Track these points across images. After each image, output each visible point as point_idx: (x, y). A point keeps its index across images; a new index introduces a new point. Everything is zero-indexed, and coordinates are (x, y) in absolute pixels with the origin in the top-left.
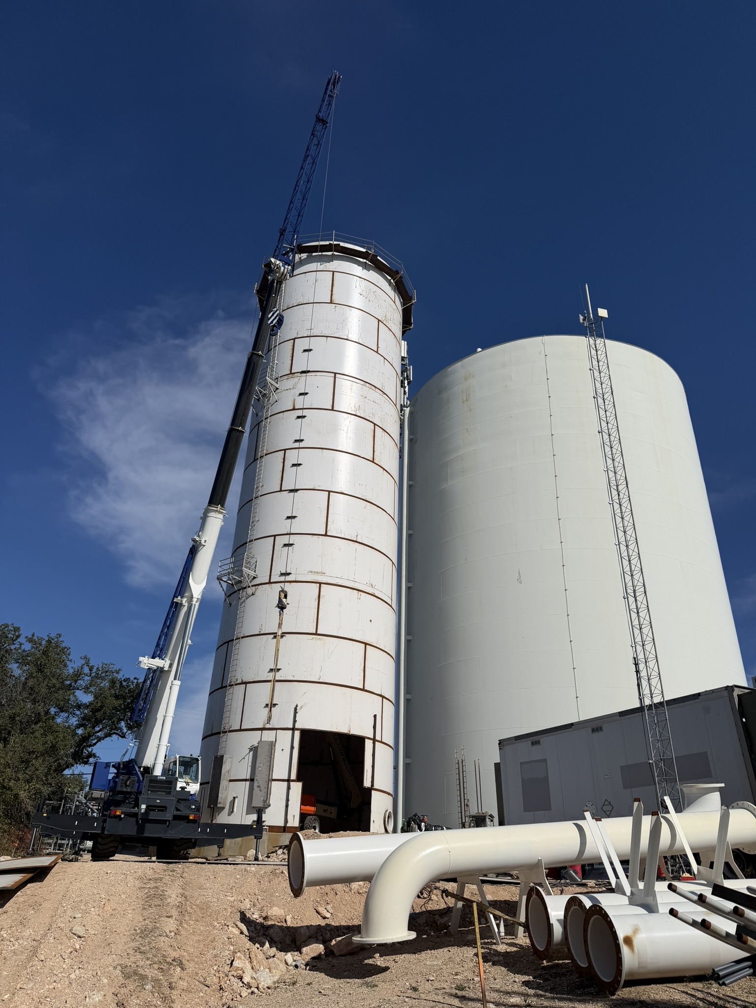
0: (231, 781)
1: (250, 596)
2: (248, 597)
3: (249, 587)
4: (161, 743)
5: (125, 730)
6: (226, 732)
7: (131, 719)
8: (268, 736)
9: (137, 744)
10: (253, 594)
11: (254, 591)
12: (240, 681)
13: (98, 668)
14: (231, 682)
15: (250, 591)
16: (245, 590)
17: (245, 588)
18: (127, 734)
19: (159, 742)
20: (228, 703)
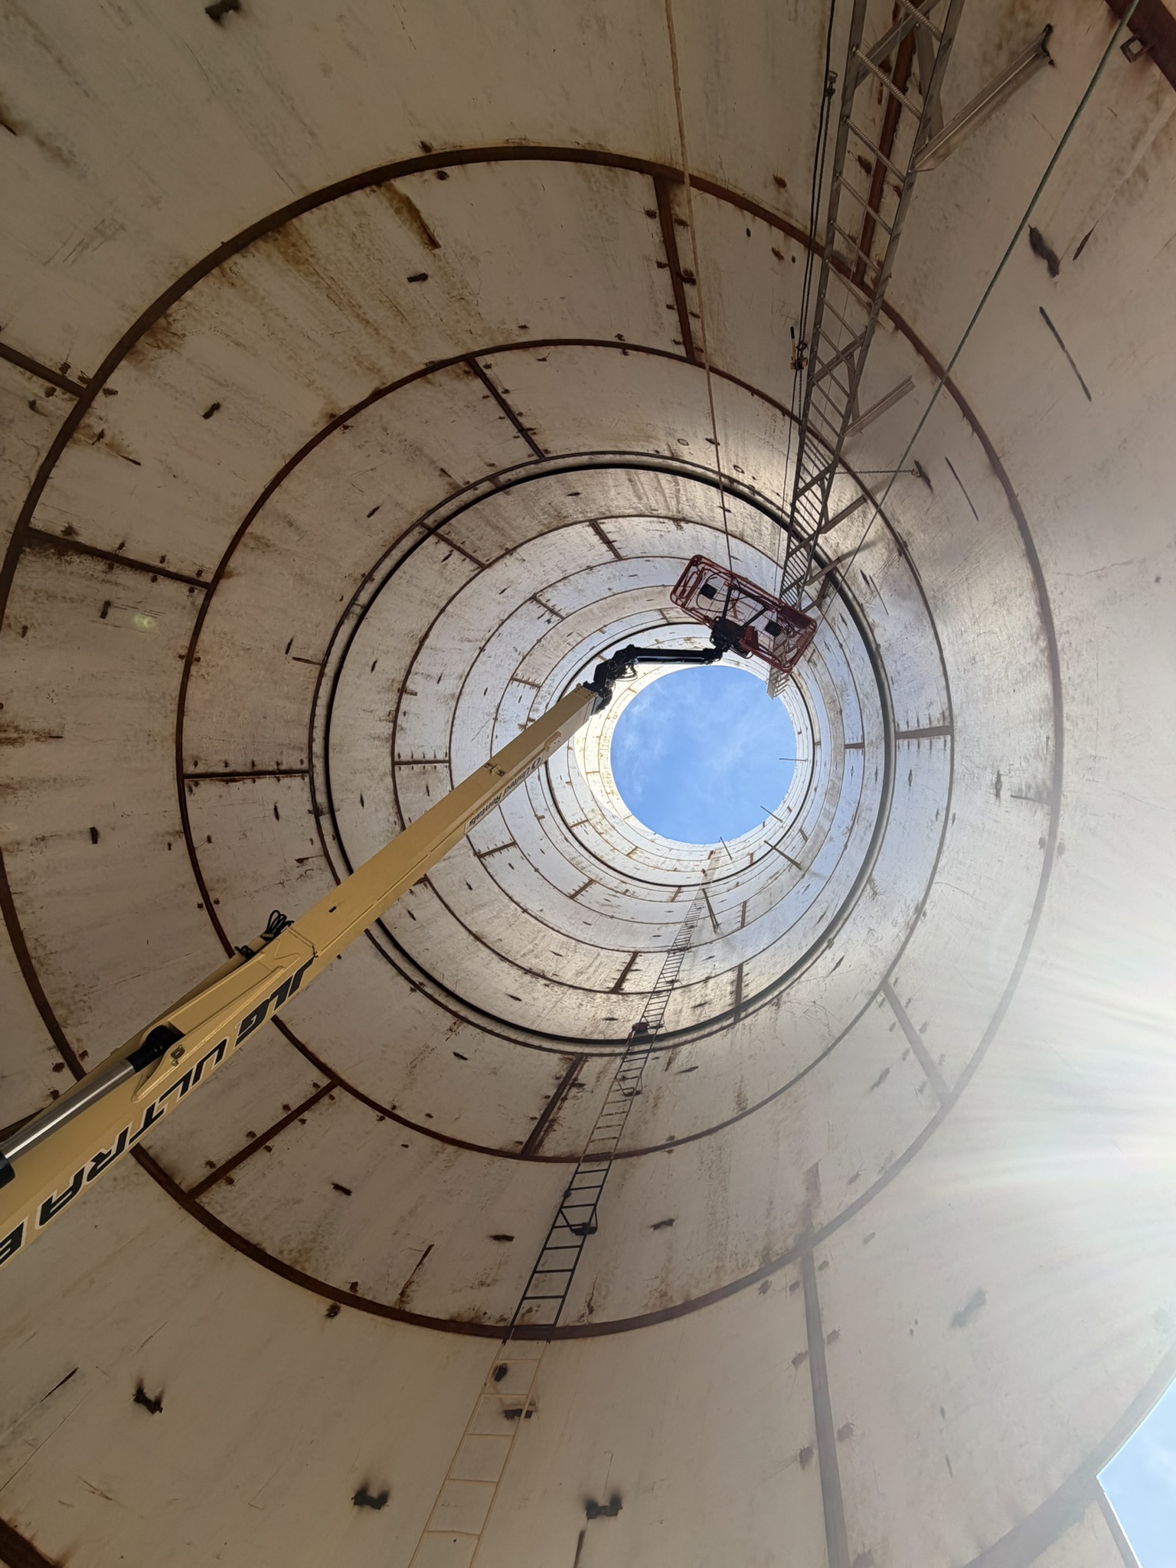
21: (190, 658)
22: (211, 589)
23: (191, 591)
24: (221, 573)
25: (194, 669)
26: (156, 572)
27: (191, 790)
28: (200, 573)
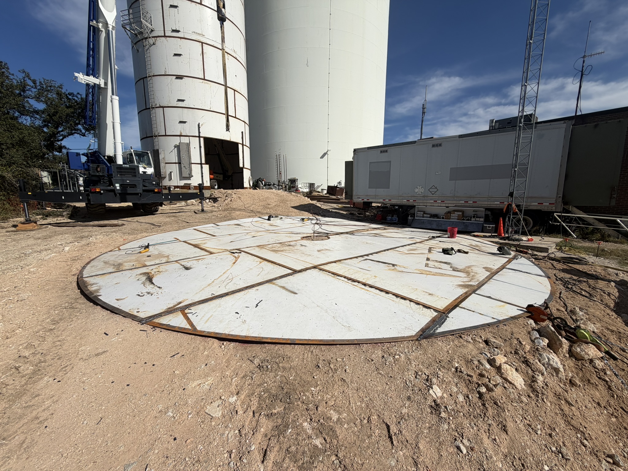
0: (166, 163)
1: (152, 45)
2: (151, 46)
3: (150, 38)
4: (116, 141)
5: (83, 131)
6: (157, 136)
7: (85, 123)
8: (185, 140)
9: (97, 140)
10: (154, 44)
11: (154, 41)
12: (158, 106)
13: (40, 82)
14: (152, 106)
15: (151, 41)
16: (147, 40)
17: (147, 38)
18: (86, 134)
19: (115, 140)
20: (154, 119)
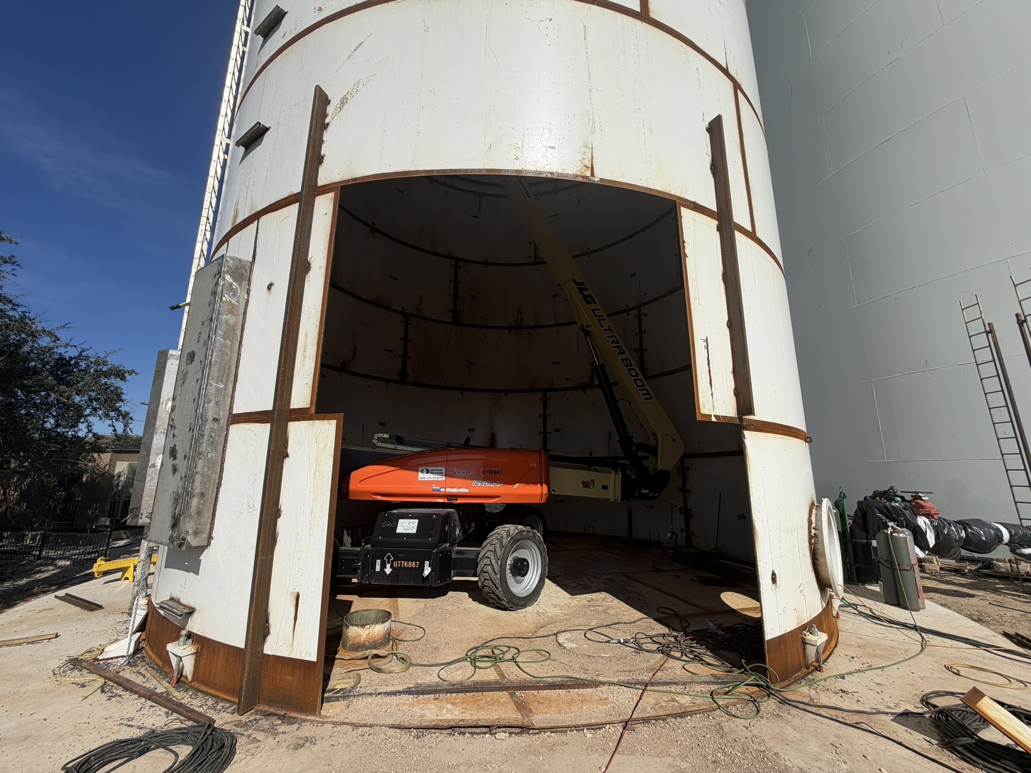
21: (486, 263)
22: (457, 260)
23: (459, 267)
24: (449, 257)
25: (491, 261)
26: (456, 283)
27: (541, 259)
28: (452, 266)
